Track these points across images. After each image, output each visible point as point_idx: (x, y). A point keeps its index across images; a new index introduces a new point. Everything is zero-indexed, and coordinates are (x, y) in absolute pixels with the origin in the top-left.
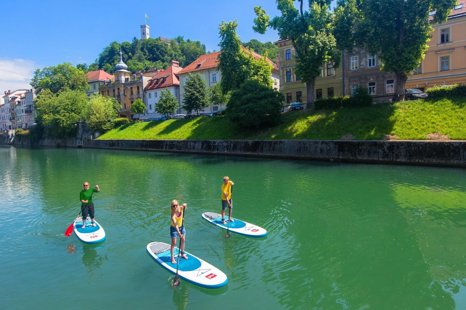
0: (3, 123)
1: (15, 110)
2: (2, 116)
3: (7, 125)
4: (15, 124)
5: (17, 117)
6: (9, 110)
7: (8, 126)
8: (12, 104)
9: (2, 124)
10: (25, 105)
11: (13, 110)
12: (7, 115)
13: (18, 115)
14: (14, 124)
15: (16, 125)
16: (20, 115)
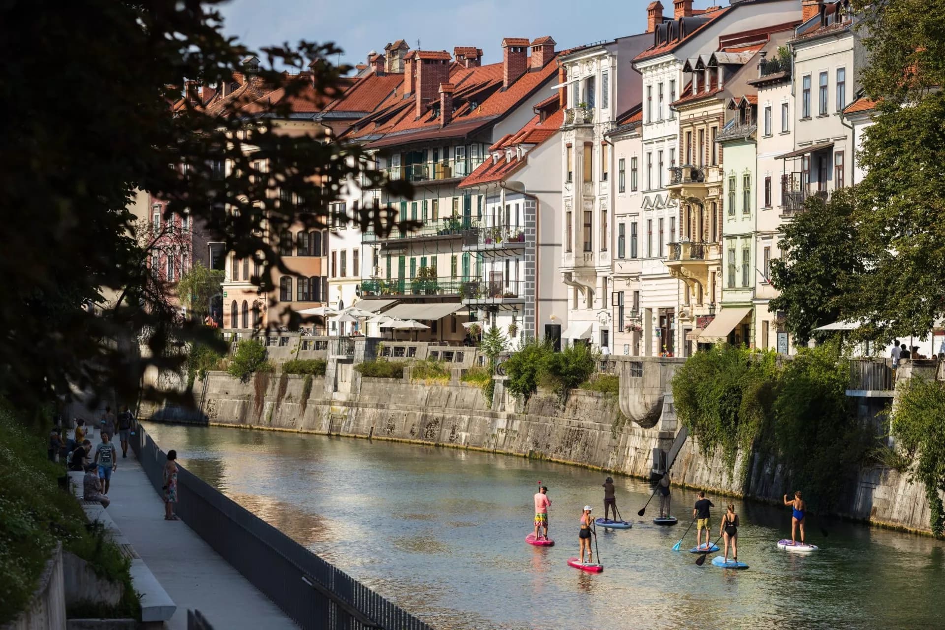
0: (620, 285)
1: (713, 176)
2: (618, 221)
3: (643, 306)
4: (707, 300)
5: (726, 243)
6: (667, 177)
7: (656, 315)
8: (692, 122)
9: (610, 291)
10: (787, 145)
11: (696, 175)
12: (655, 215)
13: (729, 228)
14: (694, 300)
15: (713, 306)
16: (746, 227)
